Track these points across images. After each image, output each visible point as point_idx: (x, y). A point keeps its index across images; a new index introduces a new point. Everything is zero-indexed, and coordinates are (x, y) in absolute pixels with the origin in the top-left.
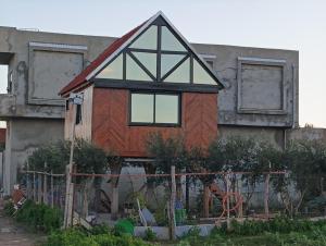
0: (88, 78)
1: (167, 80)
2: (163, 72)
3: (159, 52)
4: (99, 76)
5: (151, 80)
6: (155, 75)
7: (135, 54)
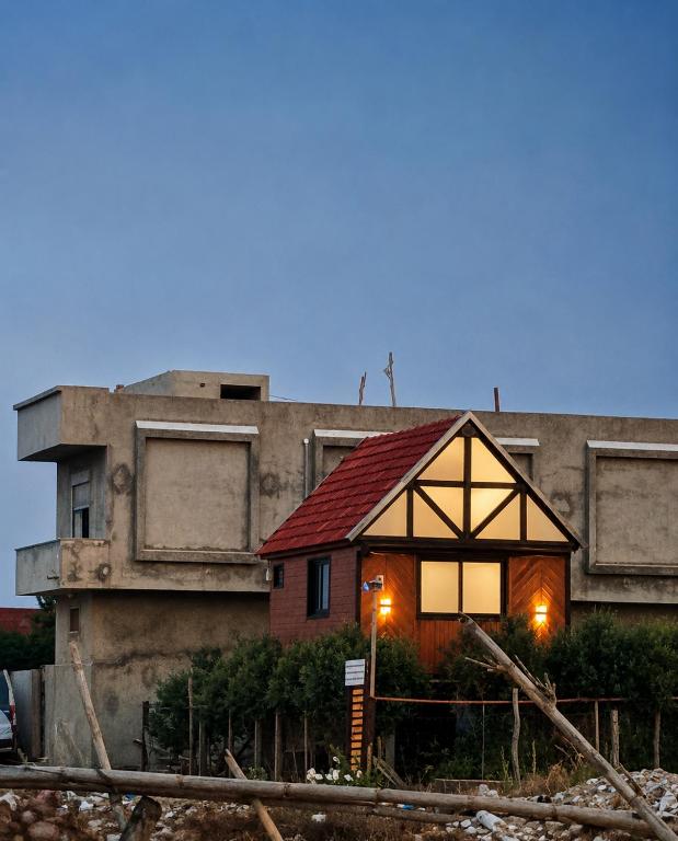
0: (351, 536)
1: (480, 536)
2: (475, 522)
3: (467, 485)
4: (370, 532)
5: (453, 536)
6: (460, 526)
7: (426, 489)
